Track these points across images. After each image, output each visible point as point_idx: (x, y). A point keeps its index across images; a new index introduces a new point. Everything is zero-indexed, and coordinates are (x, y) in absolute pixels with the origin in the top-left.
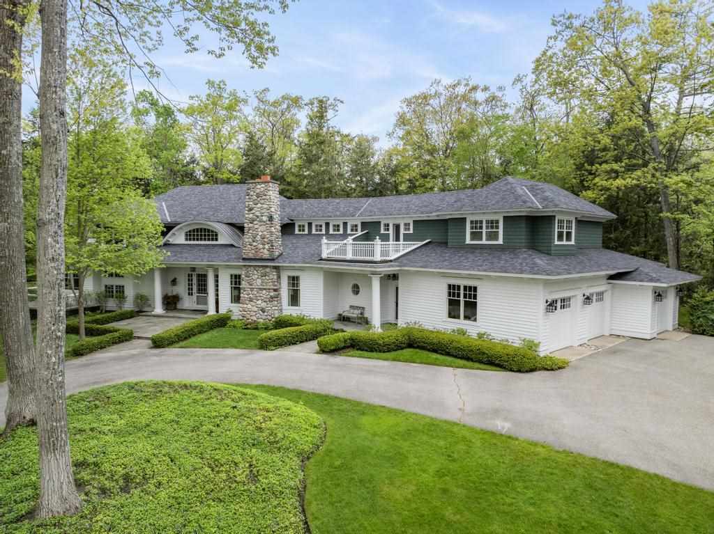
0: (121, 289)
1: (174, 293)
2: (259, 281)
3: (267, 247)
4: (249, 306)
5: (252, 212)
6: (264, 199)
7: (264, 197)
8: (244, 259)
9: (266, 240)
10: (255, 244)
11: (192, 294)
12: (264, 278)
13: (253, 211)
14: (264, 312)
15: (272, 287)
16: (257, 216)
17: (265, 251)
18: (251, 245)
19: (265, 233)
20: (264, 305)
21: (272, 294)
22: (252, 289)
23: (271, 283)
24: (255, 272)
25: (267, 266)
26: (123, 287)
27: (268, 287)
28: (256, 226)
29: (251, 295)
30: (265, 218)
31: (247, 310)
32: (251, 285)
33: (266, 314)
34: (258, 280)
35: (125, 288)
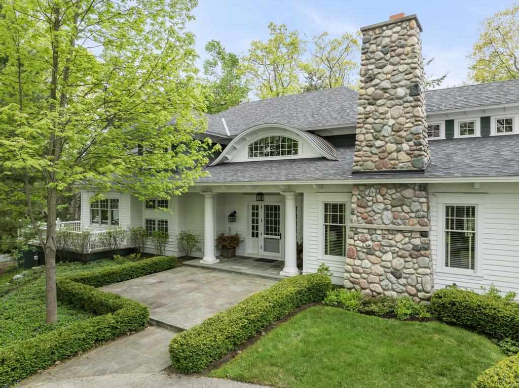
0: (164, 224)
1: (233, 233)
2: (388, 215)
3: (405, 146)
4: (366, 263)
5: (374, 83)
6: (399, 55)
7: (400, 50)
8: (355, 173)
9: (403, 134)
10: (378, 143)
11: (257, 236)
12: (399, 209)
13: (376, 81)
14: (398, 278)
15: (418, 227)
16: (385, 90)
17: (403, 156)
18: (371, 146)
19: (403, 120)
20: (398, 263)
21: (417, 241)
22: (372, 231)
23: (415, 221)
24: (380, 198)
25: (406, 186)
26: (166, 222)
27: (409, 228)
28: (381, 110)
29: (370, 243)
30: (401, 92)
31: (361, 270)
32: (371, 222)
33: (402, 281)
34: (385, 213)
35: (169, 224)
